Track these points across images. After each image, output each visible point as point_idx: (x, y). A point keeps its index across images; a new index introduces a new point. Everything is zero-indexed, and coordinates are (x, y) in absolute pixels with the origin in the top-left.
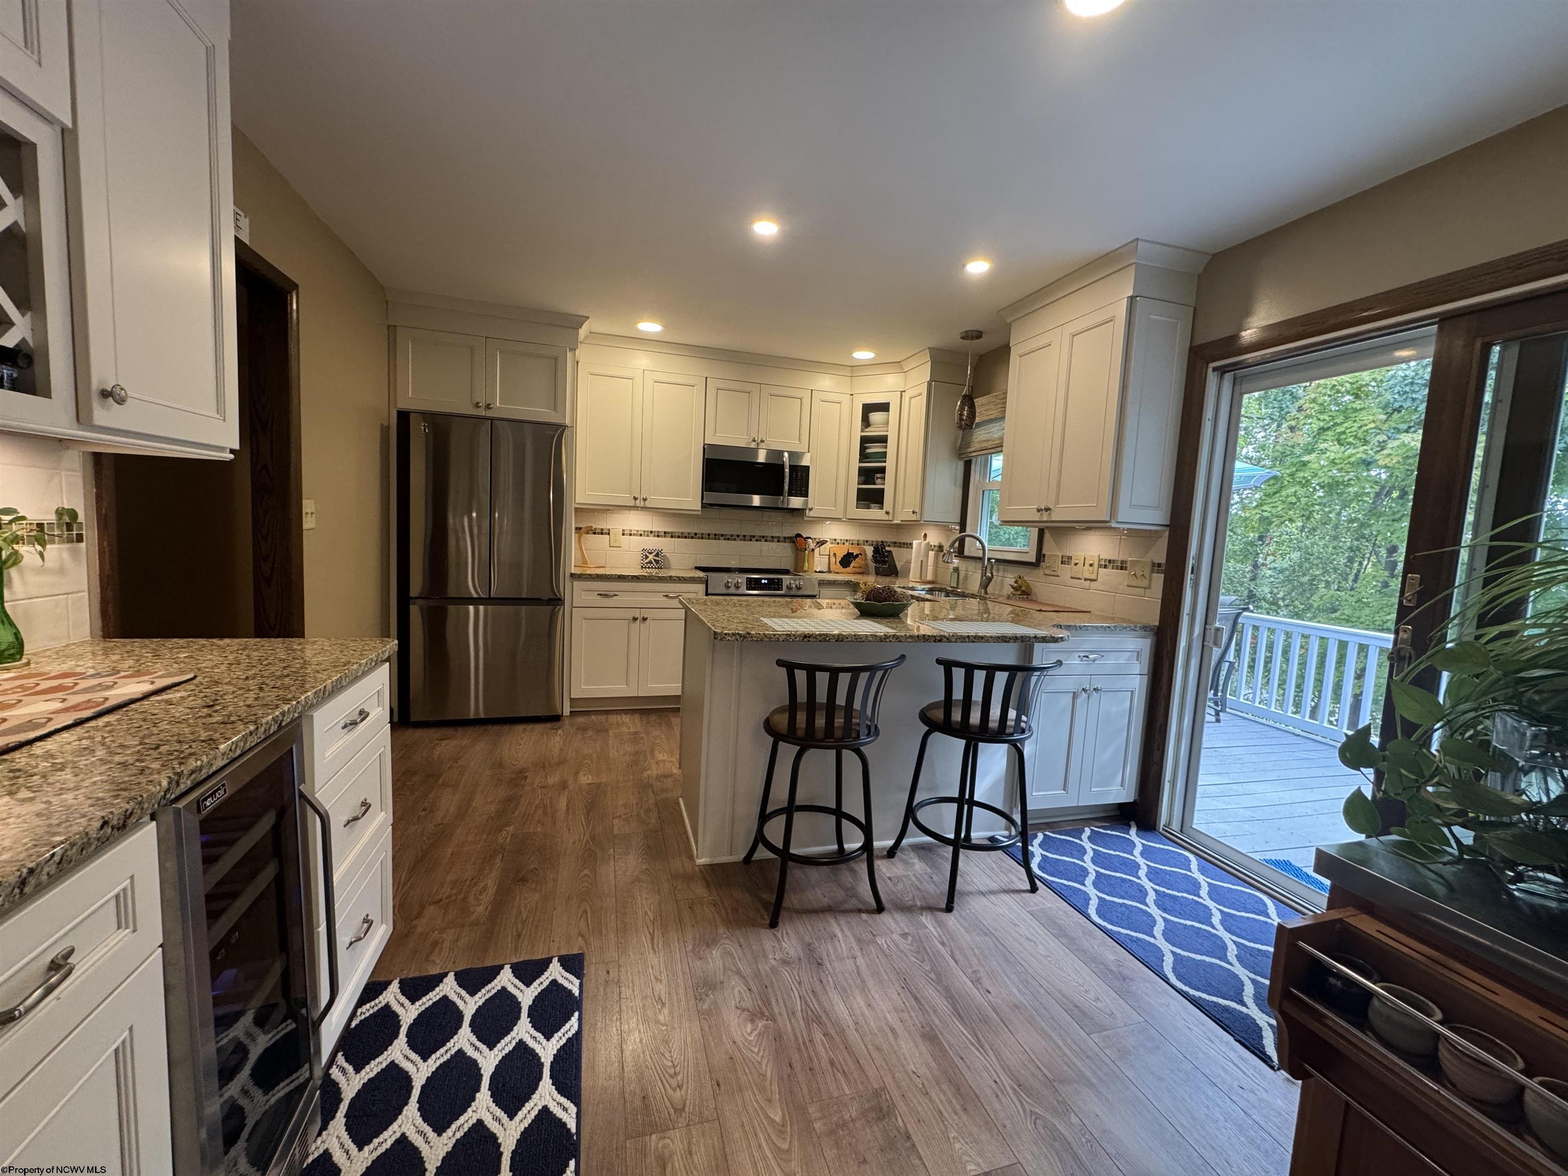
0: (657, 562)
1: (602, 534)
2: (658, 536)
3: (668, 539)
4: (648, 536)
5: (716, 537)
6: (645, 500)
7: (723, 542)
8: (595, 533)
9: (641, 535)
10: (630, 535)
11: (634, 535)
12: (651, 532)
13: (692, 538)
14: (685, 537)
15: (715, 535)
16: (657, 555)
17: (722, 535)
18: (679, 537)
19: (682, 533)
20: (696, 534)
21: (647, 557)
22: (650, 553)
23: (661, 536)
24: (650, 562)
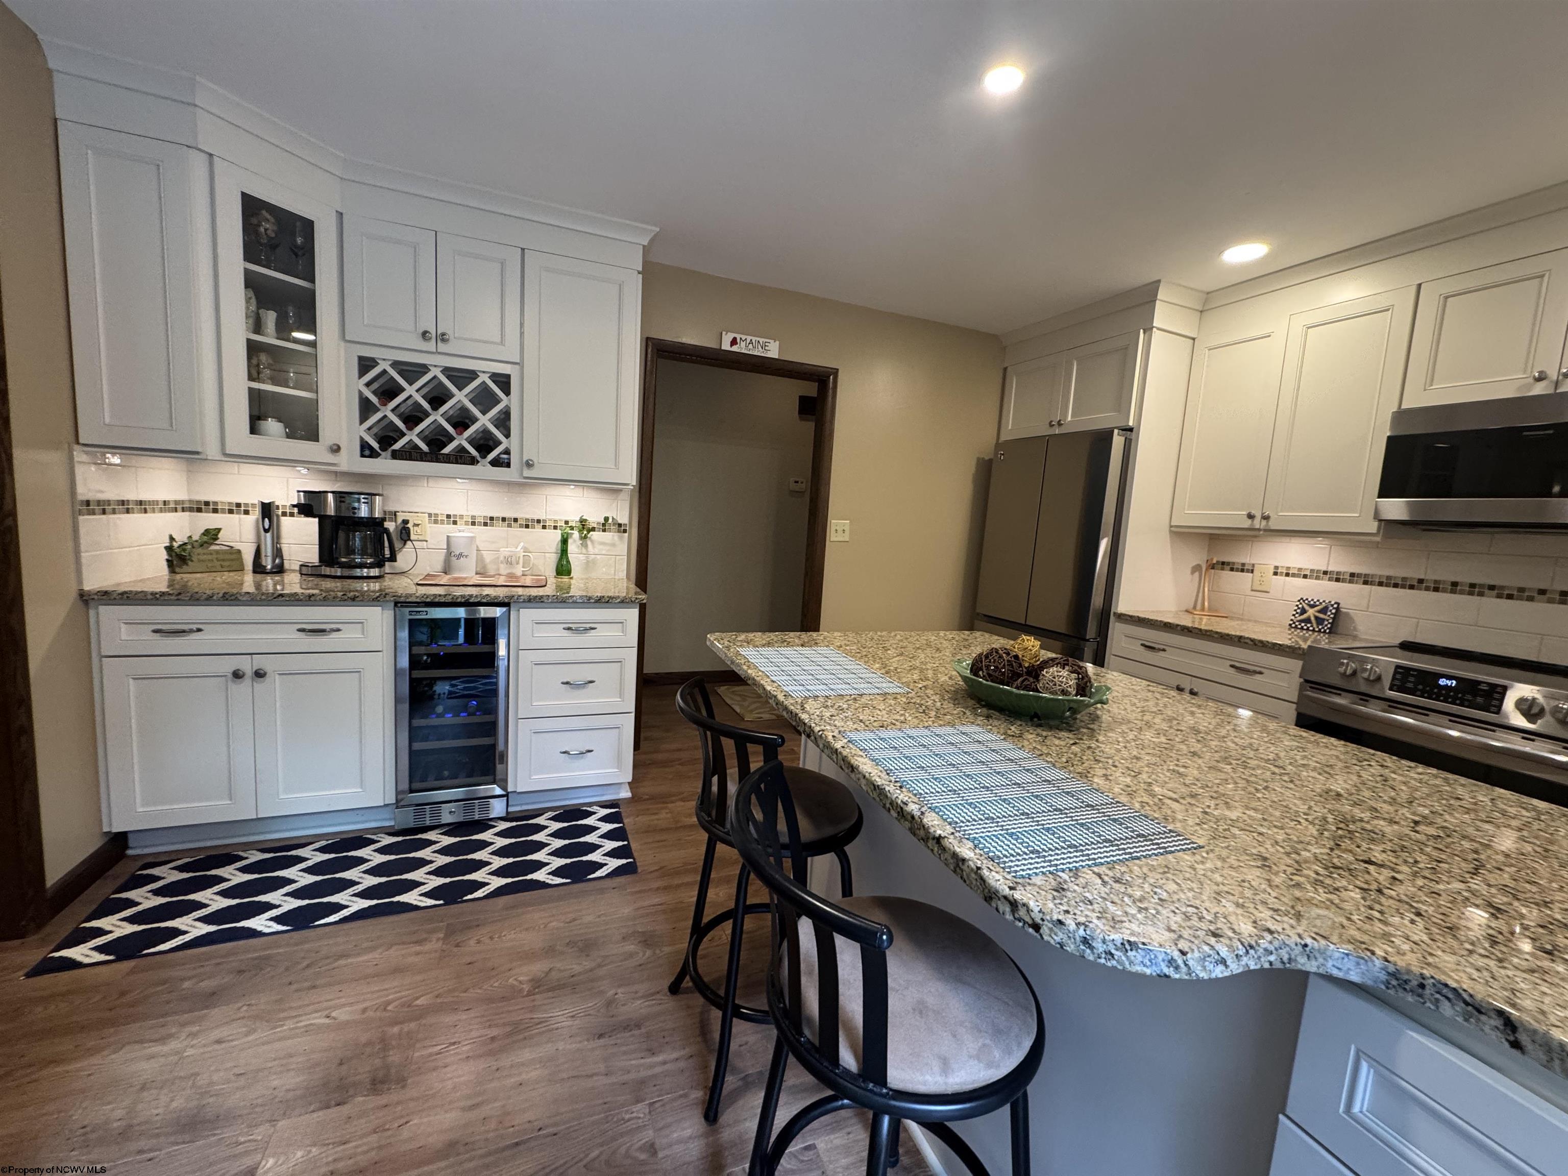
0: (1320, 621)
1: (1242, 571)
2: (1338, 580)
3: (1358, 588)
4: (1317, 578)
5: (1473, 589)
6: (1266, 518)
7: (1490, 602)
8: (1232, 570)
9: (1305, 576)
10: (1287, 575)
11: (1294, 575)
12: (1325, 573)
13: (1412, 587)
14: (1396, 586)
15: (1473, 586)
16: (1324, 611)
17: (1492, 588)
18: (1381, 584)
19: (1389, 578)
20: (1421, 581)
21: (1304, 611)
22: (1312, 606)
23: (1344, 581)
24: (1308, 621)
